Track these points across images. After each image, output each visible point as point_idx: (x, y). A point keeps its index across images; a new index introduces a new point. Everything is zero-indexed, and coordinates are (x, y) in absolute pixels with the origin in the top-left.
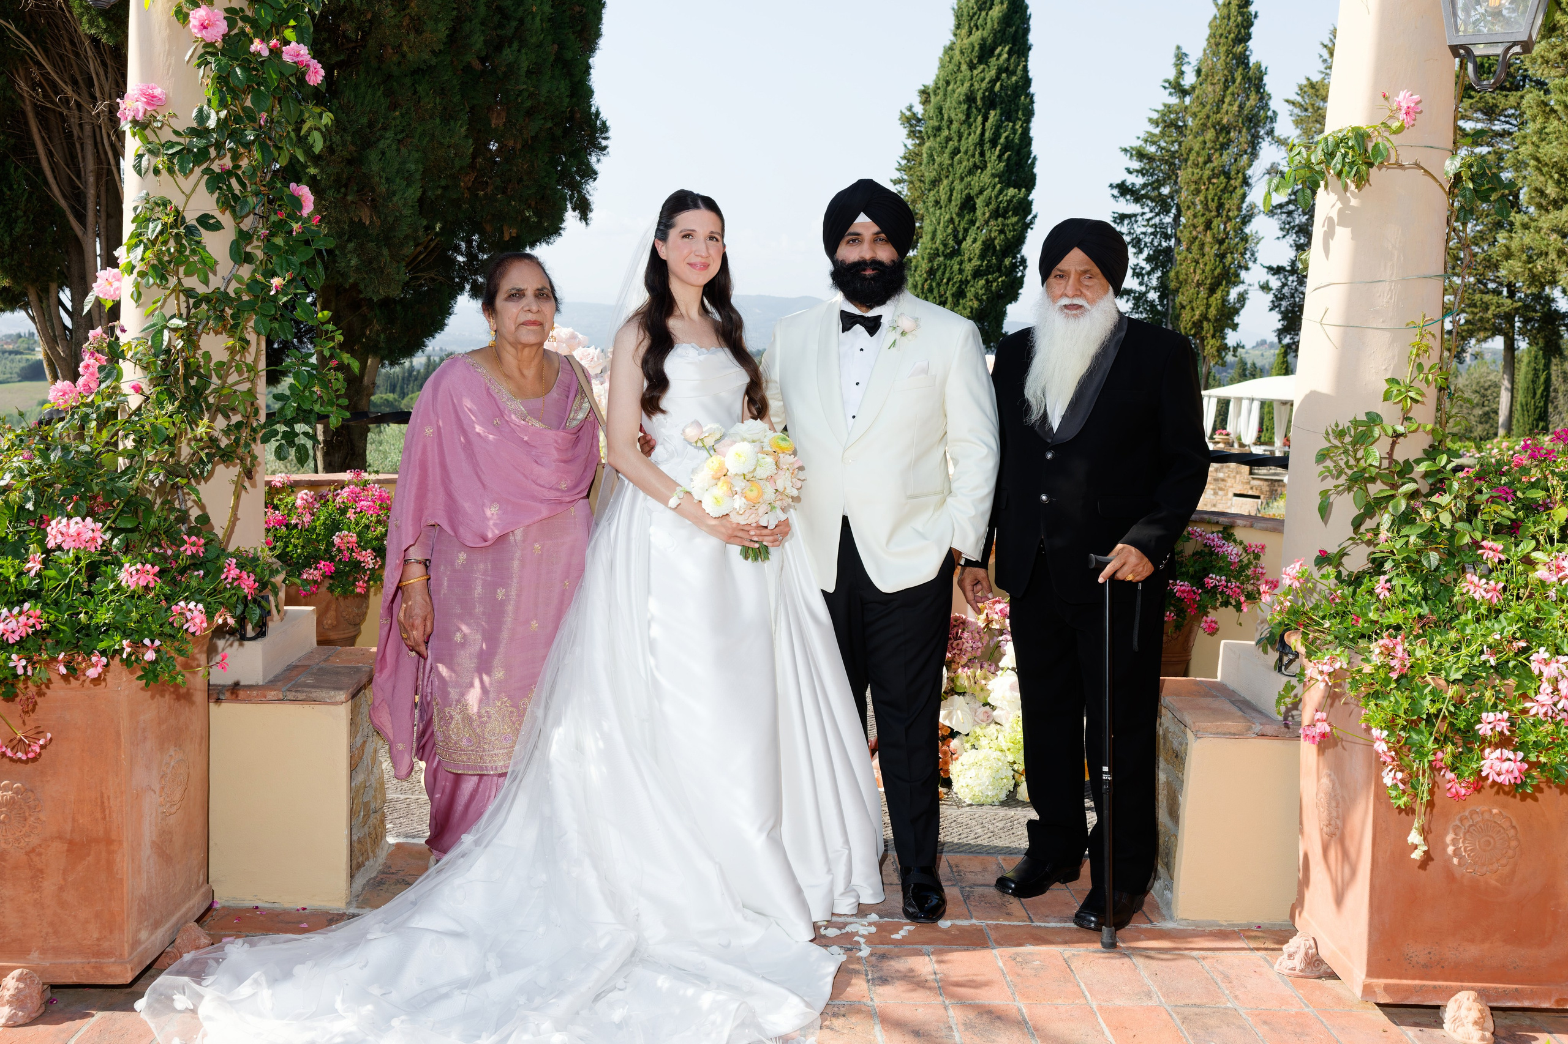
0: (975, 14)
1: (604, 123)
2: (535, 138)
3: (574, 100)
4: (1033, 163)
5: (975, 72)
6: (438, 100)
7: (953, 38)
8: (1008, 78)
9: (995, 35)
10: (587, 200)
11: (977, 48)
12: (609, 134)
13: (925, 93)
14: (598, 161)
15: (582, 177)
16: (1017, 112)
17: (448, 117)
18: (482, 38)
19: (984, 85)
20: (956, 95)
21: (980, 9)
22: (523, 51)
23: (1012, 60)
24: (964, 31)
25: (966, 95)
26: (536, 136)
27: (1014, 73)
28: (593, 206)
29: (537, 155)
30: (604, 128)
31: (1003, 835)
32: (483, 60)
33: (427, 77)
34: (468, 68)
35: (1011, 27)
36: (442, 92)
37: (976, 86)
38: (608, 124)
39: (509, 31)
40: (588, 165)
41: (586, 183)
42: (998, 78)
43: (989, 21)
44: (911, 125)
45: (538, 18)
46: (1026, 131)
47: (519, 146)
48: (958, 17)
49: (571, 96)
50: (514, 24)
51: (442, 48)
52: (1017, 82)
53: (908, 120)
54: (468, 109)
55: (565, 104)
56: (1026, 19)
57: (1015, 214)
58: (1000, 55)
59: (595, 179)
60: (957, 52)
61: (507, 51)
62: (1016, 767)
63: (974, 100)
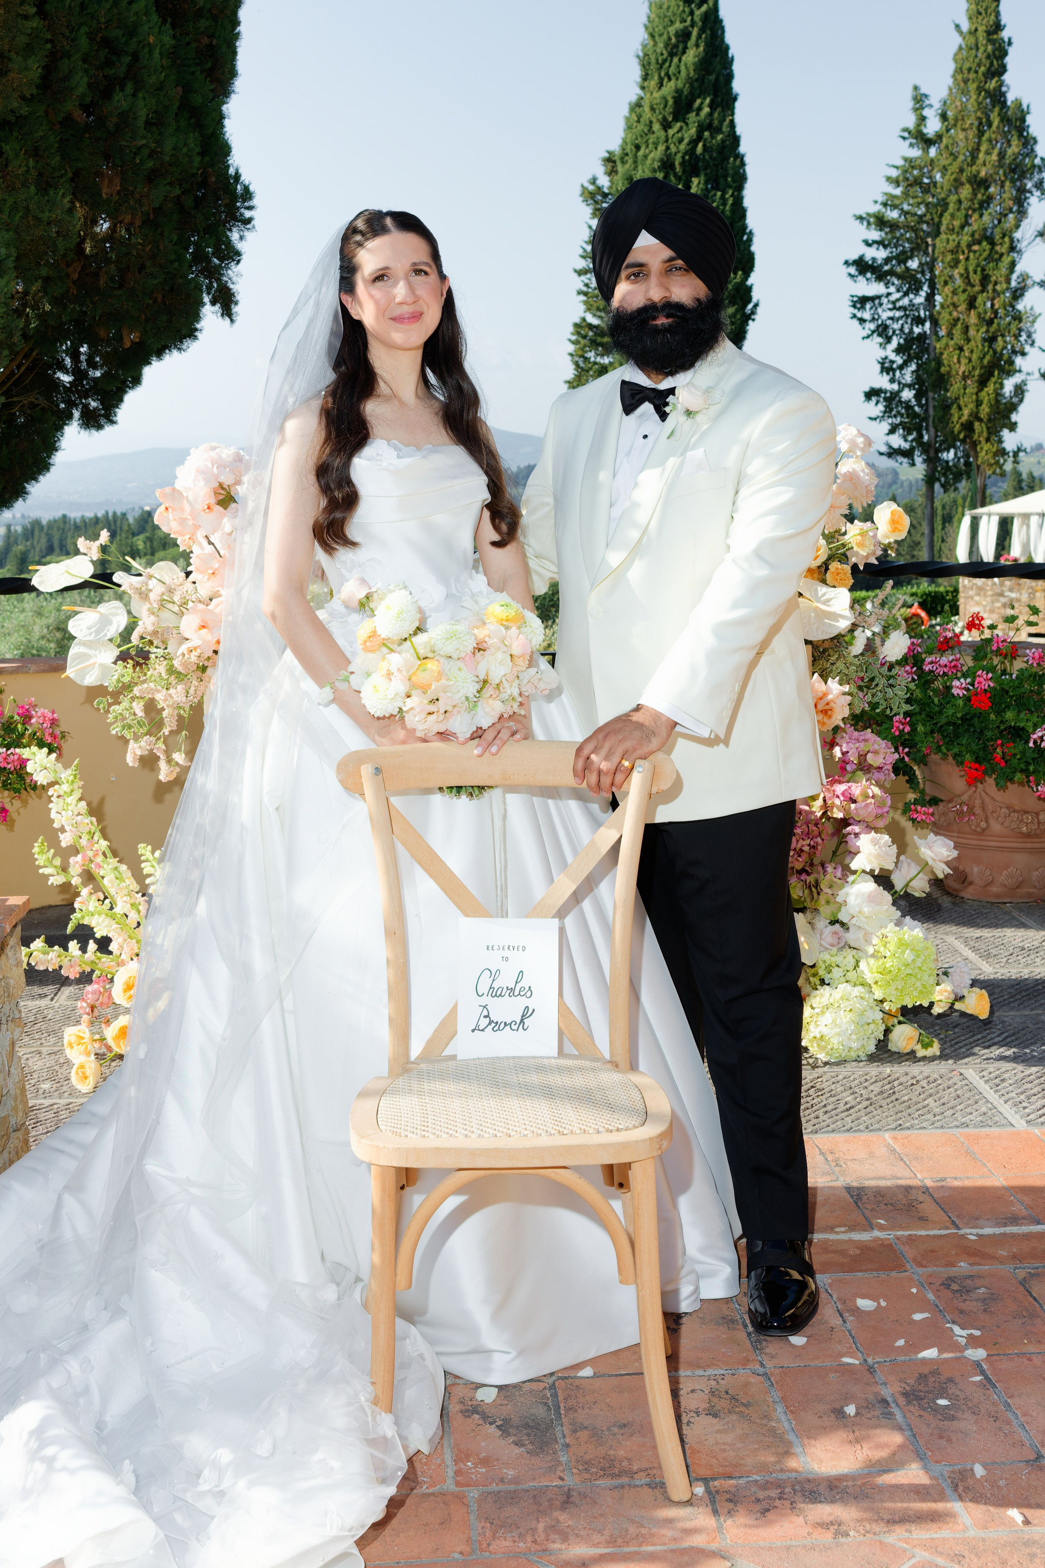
0: (665, 61)
1: (246, 189)
2: (157, 210)
3: (207, 159)
4: (750, 240)
5: (671, 132)
6: (31, 163)
7: (640, 92)
8: (712, 137)
9: (691, 85)
10: (229, 289)
11: (671, 102)
12: (255, 202)
13: (610, 161)
14: (241, 238)
15: (222, 259)
16: (725, 177)
17: (45, 185)
18: (85, 79)
19: (682, 147)
20: (649, 162)
21: (672, 55)
22: (140, 95)
23: (716, 115)
24: (653, 83)
25: (661, 160)
26: (160, 208)
27: (719, 130)
28: (238, 297)
29: (162, 234)
30: (247, 194)
31: (884, 1103)
32: (86, 108)
33: (15, 134)
34: (68, 121)
35: (709, 73)
36: (36, 153)
37: (673, 149)
38: (252, 188)
39: (120, 70)
40: (229, 243)
41: (228, 268)
42: (699, 137)
43: (683, 68)
44: (596, 202)
45: (157, 51)
46: (738, 200)
47: (138, 223)
48: (645, 65)
49: (203, 154)
50: (127, 60)
51: (35, 92)
52: (723, 141)
53: (592, 195)
54: (70, 175)
55: (196, 164)
56: (727, 63)
57: (732, 303)
58: (700, 109)
59: (238, 262)
60: (647, 109)
61: (118, 96)
62: (886, 1006)
63: (672, 166)
